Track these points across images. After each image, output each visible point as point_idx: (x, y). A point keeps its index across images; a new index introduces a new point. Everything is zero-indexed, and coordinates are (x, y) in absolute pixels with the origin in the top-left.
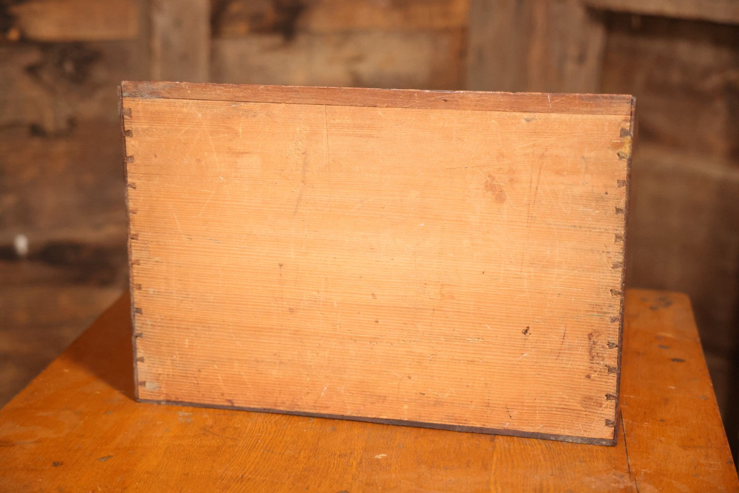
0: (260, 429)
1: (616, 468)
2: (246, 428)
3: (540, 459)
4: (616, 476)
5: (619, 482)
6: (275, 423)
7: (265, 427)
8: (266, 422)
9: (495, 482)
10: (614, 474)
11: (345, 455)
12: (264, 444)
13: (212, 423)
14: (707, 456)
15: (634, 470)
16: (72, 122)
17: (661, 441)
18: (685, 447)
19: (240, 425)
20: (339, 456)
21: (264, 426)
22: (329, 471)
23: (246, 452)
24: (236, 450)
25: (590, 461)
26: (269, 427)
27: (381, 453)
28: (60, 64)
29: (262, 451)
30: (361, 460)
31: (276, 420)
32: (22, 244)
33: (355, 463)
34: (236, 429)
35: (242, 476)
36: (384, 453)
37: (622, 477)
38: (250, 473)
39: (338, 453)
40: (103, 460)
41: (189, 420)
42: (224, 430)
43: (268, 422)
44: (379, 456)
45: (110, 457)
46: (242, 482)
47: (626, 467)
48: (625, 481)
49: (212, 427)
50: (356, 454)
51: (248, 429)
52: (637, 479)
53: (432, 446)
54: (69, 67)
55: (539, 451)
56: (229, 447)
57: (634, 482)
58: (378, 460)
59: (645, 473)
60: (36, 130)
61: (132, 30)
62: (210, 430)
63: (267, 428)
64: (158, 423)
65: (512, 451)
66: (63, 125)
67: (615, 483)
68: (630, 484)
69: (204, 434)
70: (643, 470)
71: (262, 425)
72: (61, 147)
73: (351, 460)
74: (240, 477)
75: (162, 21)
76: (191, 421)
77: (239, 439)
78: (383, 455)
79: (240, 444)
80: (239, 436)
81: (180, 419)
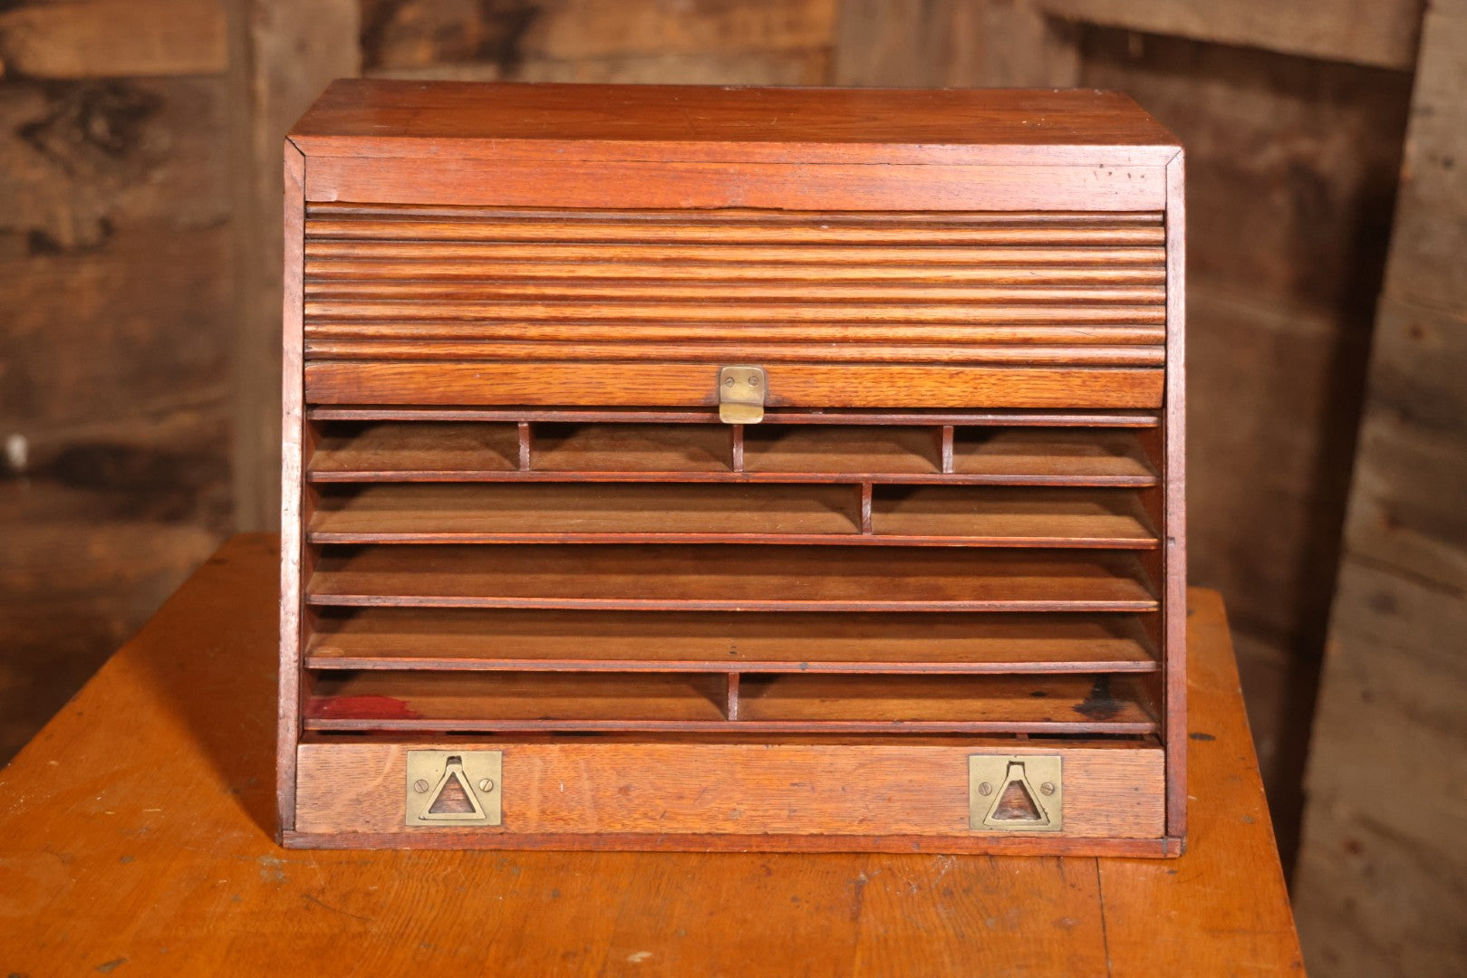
0: (414, 896)
2: (389, 894)
6: (444, 880)
7: (425, 891)
8: (427, 880)
11: (575, 955)
12: (420, 930)
13: (323, 883)
14: (1254, 952)
16: (107, 227)
18: (1215, 932)
19: (375, 888)
20: (565, 956)
21: (422, 888)
23: (384, 949)
26: (433, 891)
27: (640, 949)
28: (83, 122)
29: (415, 946)
30: (604, 965)
31: (446, 876)
32: (17, 449)
33: (592, 971)
34: (368, 894)
36: (646, 950)
39: (561, 952)
40: (107, 969)
41: (281, 875)
42: (345, 897)
43: (430, 879)
44: (638, 957)
45: (120, 962)
49: (323, 891)
50: (595, 953)
51: (392, 894)
53: (741, 931)
54: (99, 127)
58: (636, 966)
60: (40, 243)
61: (217, 57)
62: (320, 899)
63: (428, 892)
64: (220, 881)
65: (891, 943)
66: (91, 233)
69: (307, 908)
71: (420, 887)
72: (88, 272)
73: (586, 965)
75: (270, 42)
76: (285, 877)
77: (373, 918)
78: (645, 955)
79: (374, 930)
80: (373, 912)
81: (264, 873)
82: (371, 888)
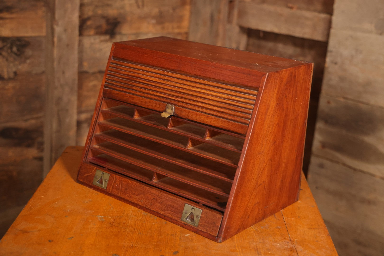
0: (134, 223)
1: (285, 239)
2: (128, 223)
3: (254, 235)
4: (286, 242)
5: (287, 245)
9: (238, 246)
10: (285, 242)
11: (173, 235)
13: (113, 221)
14: (319, 233)
15: (292, 240)
17: (300, 226)
18: (310, 229)
20: (171, 235)
22: (168, 242)
24: (126, 233)
25: (274, 236)
28: (11, 48)
30: (180, 237)
33: (178, 239)
34: (124, 223)
35: (132, 245)
37: (288, 242)
38: (135, 244)
39: (170, 234)
42: (119, 224)
43: (137, 220)
44: (187, 235)
45: (73, 237)
46: (132, 248)
47: (289, 238)
48: (290, 245)
50: (178, 234)
52: (294, 243)
54: (15, 49)
55: (253, 232)
56: (123, 232)
57: (293, 245)
58: (187, 237)
59: (297, 241)
61: (43, 32)
62: (113, 224)
63: (137, 223)
64: (90, 221)
67: (286, 245)
68: (292, 246)
69: (111, 226)
70: (296, 240)
72: (11, 85)
73: (176, 237)
74: (131, 246)
76: (104, 220)
77: (127, 228)
78: (189, 235)
79: (128, 230)
80: (126, 227)
81: (99, 219)
82: (124, 222)
